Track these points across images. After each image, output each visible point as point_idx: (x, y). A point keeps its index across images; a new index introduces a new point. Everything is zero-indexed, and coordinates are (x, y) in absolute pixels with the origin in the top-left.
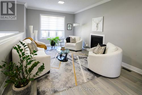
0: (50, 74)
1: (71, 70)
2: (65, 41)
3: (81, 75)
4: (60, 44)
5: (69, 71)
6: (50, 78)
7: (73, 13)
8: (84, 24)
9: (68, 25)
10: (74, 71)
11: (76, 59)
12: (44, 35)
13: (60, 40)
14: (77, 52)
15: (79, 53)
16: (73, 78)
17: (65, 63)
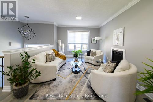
0: (55, 82)
1: (75, 83)
2: (86, 54)
3: (80, 90)
4: (81, 56)
5: (72, 83)
6: (51, 85)
7: (98, 26)
8: (106, 38)
9: (93, 39)
10: (76, 85)
11: (88, 73)
12: (71, 48)
13: (82, 53)
14: (95, 66)
15: (97, 67)
16: (70, 91)
17: (75, 74)
